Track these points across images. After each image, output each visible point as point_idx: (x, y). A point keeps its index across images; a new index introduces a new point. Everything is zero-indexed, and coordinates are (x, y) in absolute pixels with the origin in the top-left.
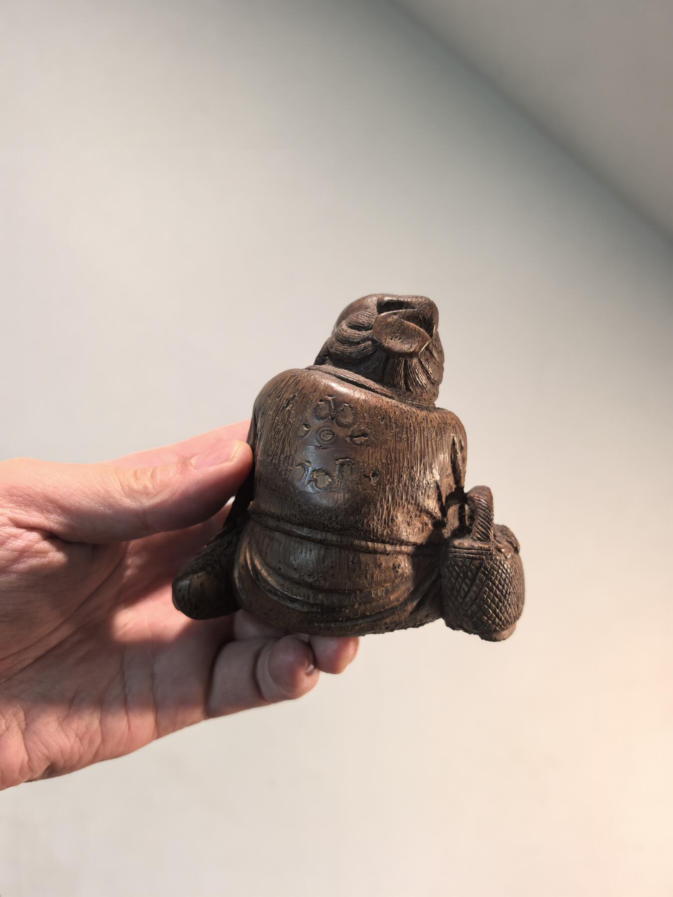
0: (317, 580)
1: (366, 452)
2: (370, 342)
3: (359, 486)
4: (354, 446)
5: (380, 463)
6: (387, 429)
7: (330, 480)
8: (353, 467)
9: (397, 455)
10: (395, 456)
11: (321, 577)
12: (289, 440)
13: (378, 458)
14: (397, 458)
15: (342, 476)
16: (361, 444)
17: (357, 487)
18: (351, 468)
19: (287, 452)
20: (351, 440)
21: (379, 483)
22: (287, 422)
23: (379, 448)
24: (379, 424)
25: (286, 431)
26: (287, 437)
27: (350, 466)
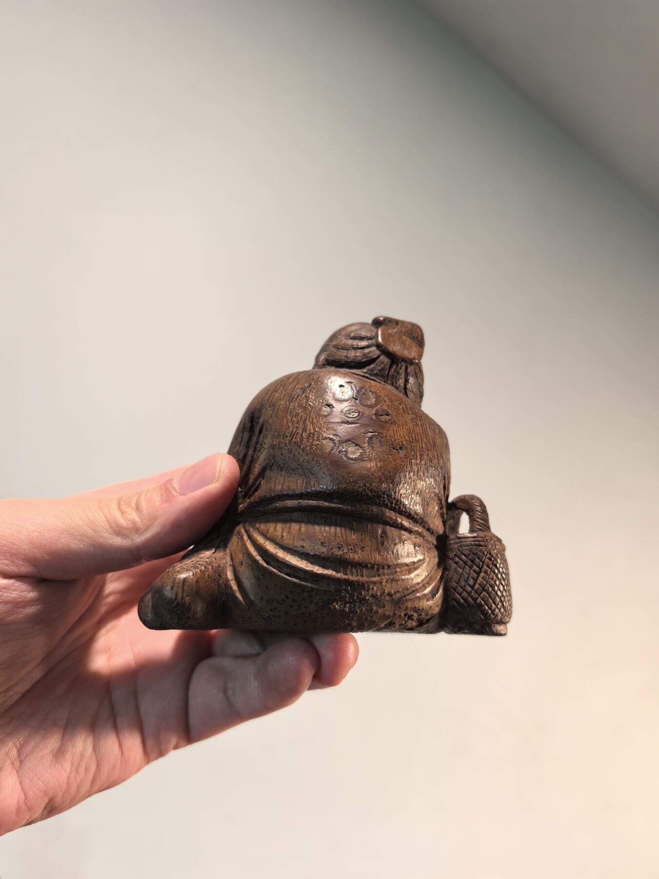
0: (347, 553)
1: (391, 429)
2: (374, 348)
3: (390, 457)
4: (380, 423)
5: (404, 440)
6: (405, 413)
7: (361, 451)
8: (382, 440)
9: (417, 437)
10: (415, 437)
11: (351, 549)
12: (311, 419)
13: (402, 435)
14: (417, 439)
15: (373, 447)
16: (386, 422)
17: (388, 457)
18: (380, 440)
19: (310, 430)
20: (376, 417)
21: (406, 457)
22: (306, 405)
23: (401, 427)
24: (398, 408)
25: (306, 412)
26: (308, 417)
27: (379, 439)
